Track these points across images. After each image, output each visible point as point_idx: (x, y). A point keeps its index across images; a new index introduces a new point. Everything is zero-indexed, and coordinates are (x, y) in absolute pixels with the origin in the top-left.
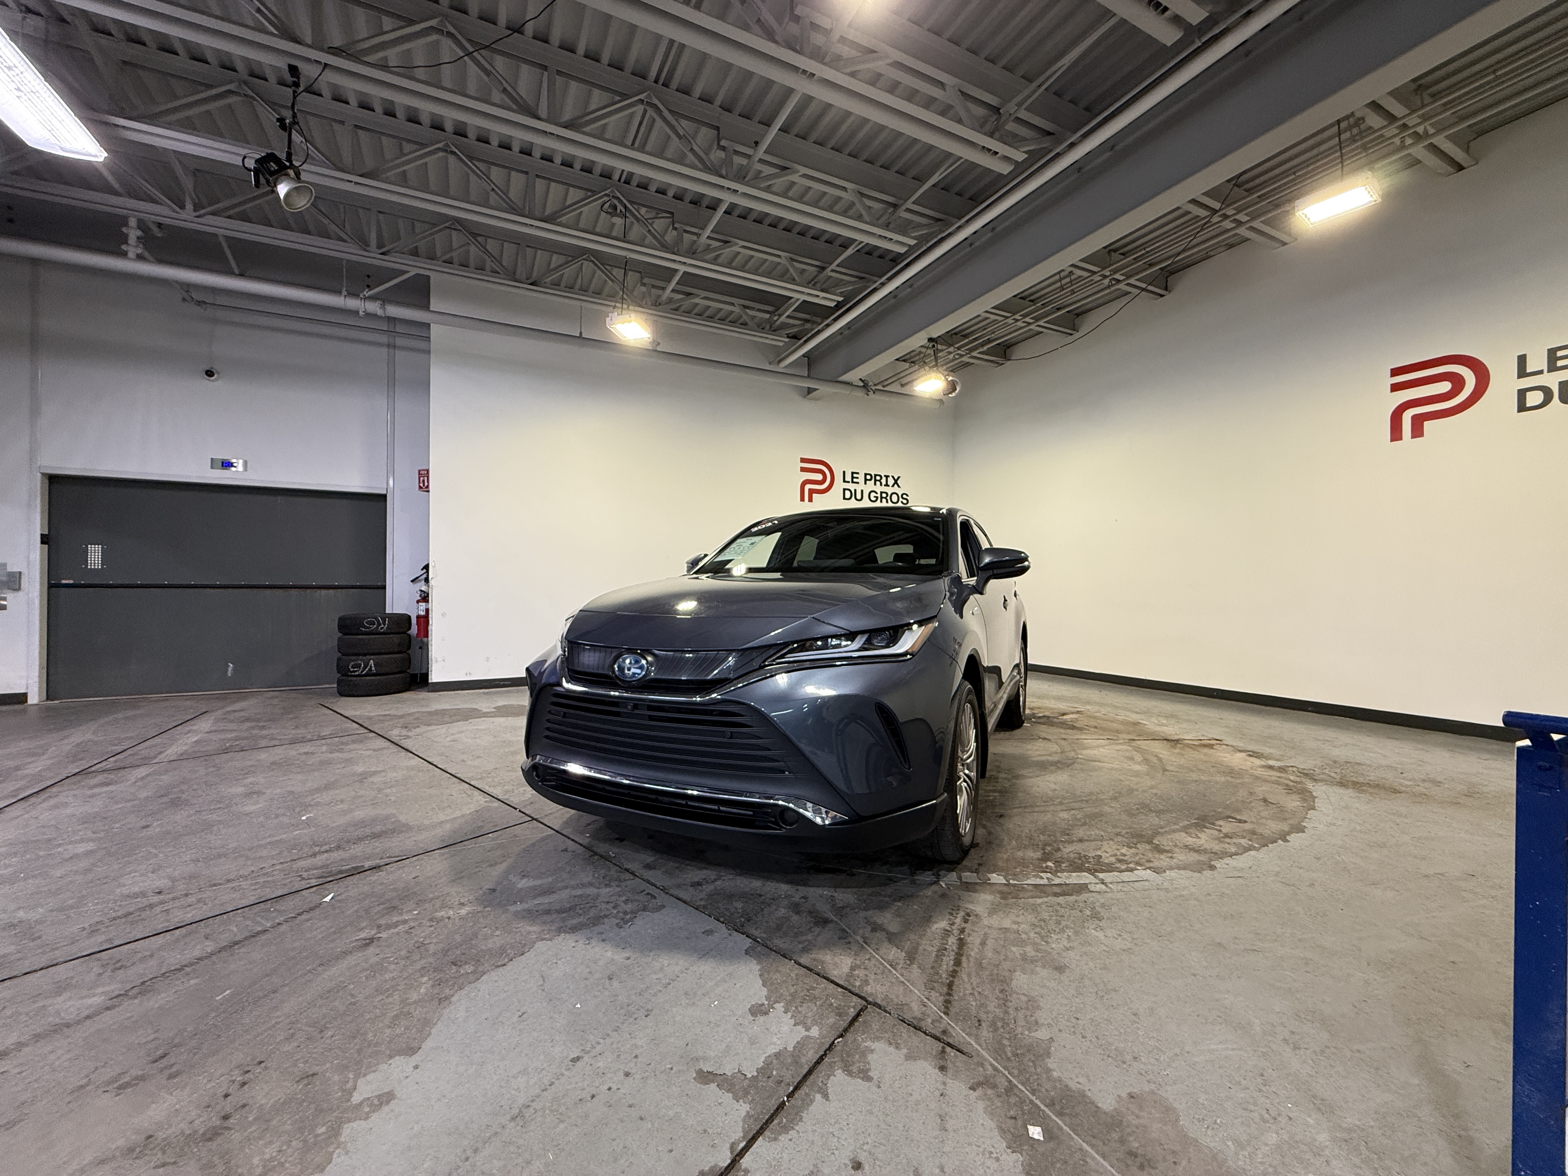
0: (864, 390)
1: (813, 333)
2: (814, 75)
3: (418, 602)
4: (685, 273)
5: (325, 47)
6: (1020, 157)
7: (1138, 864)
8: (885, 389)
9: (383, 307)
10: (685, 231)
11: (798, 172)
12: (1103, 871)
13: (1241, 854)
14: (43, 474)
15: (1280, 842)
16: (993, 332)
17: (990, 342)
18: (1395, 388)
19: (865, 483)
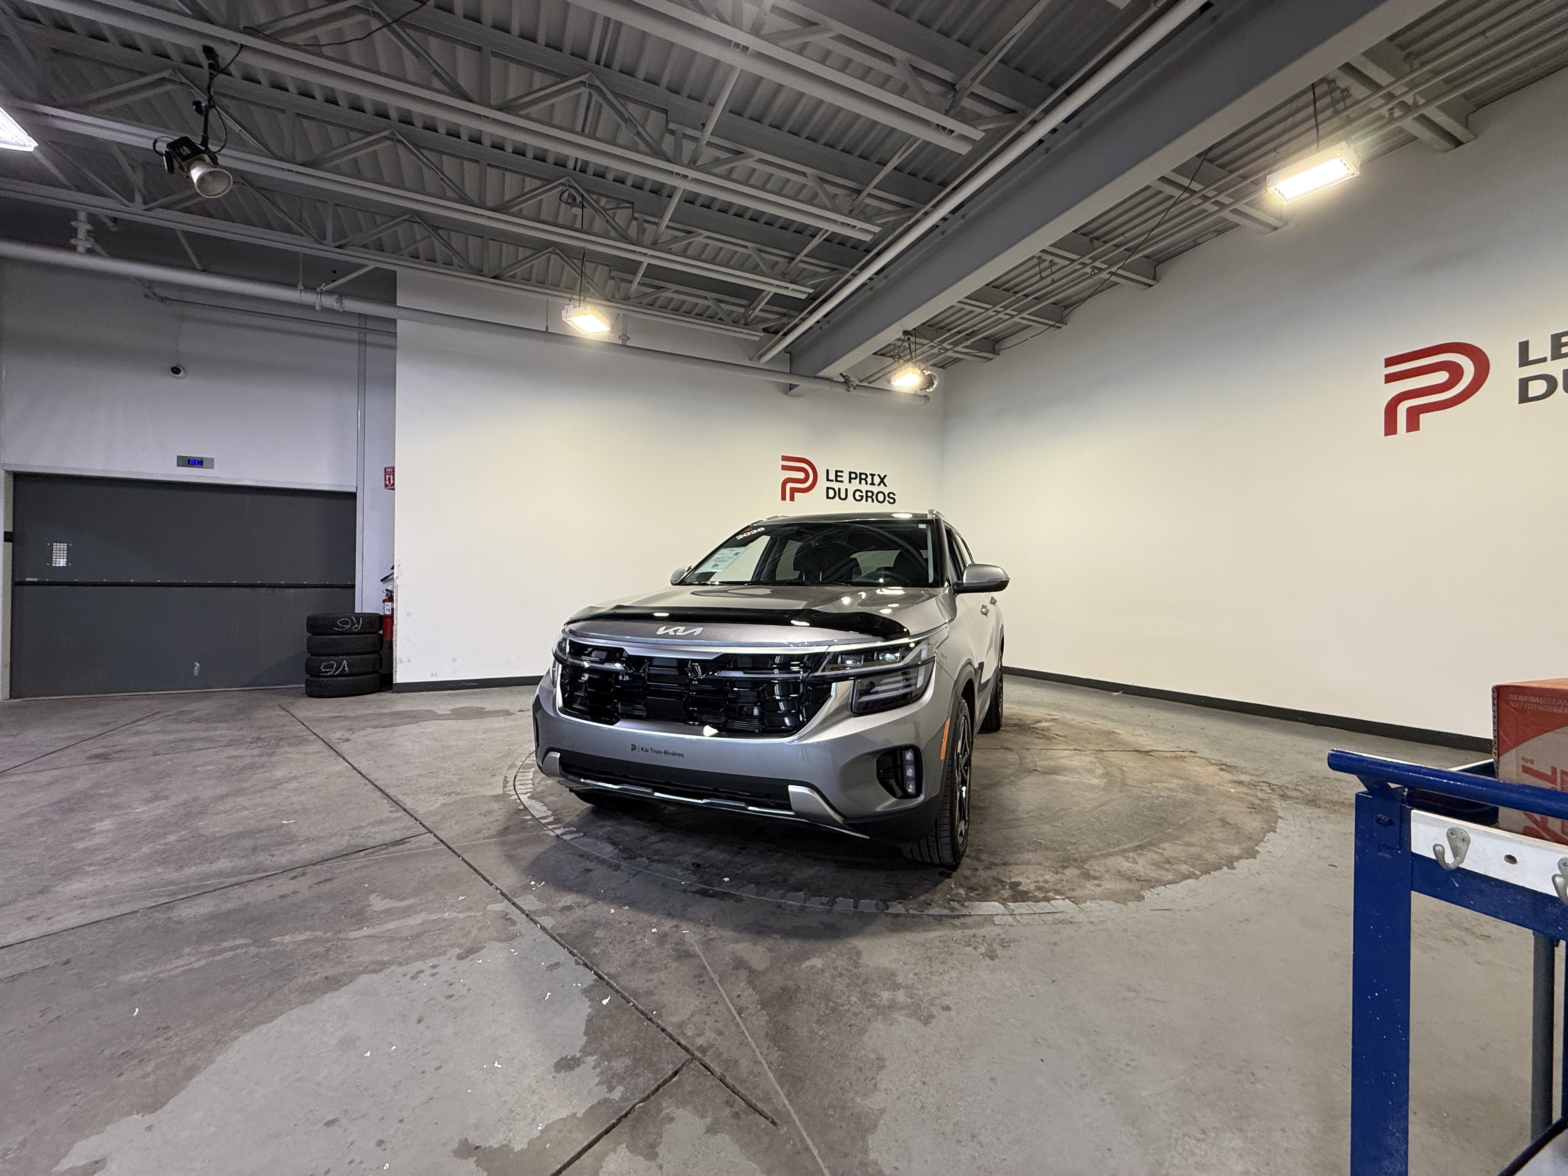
0: (845, 386)
1: (789, 327)
2: (748, 48)
3: (384, 601)
4: (649, 264)
5: (241, 27)
6: (977, 134)
7: (1057, 892)
8: (871, 385)
9: (340, 300)
10: (645, 221)
12: (1016, 901)
13: (1178, 883)
14: (7, 472)
15: (1225, 868)
16: (975, 325)
17: (974, 336)
18: (1390, 378)
19: (850, 482)
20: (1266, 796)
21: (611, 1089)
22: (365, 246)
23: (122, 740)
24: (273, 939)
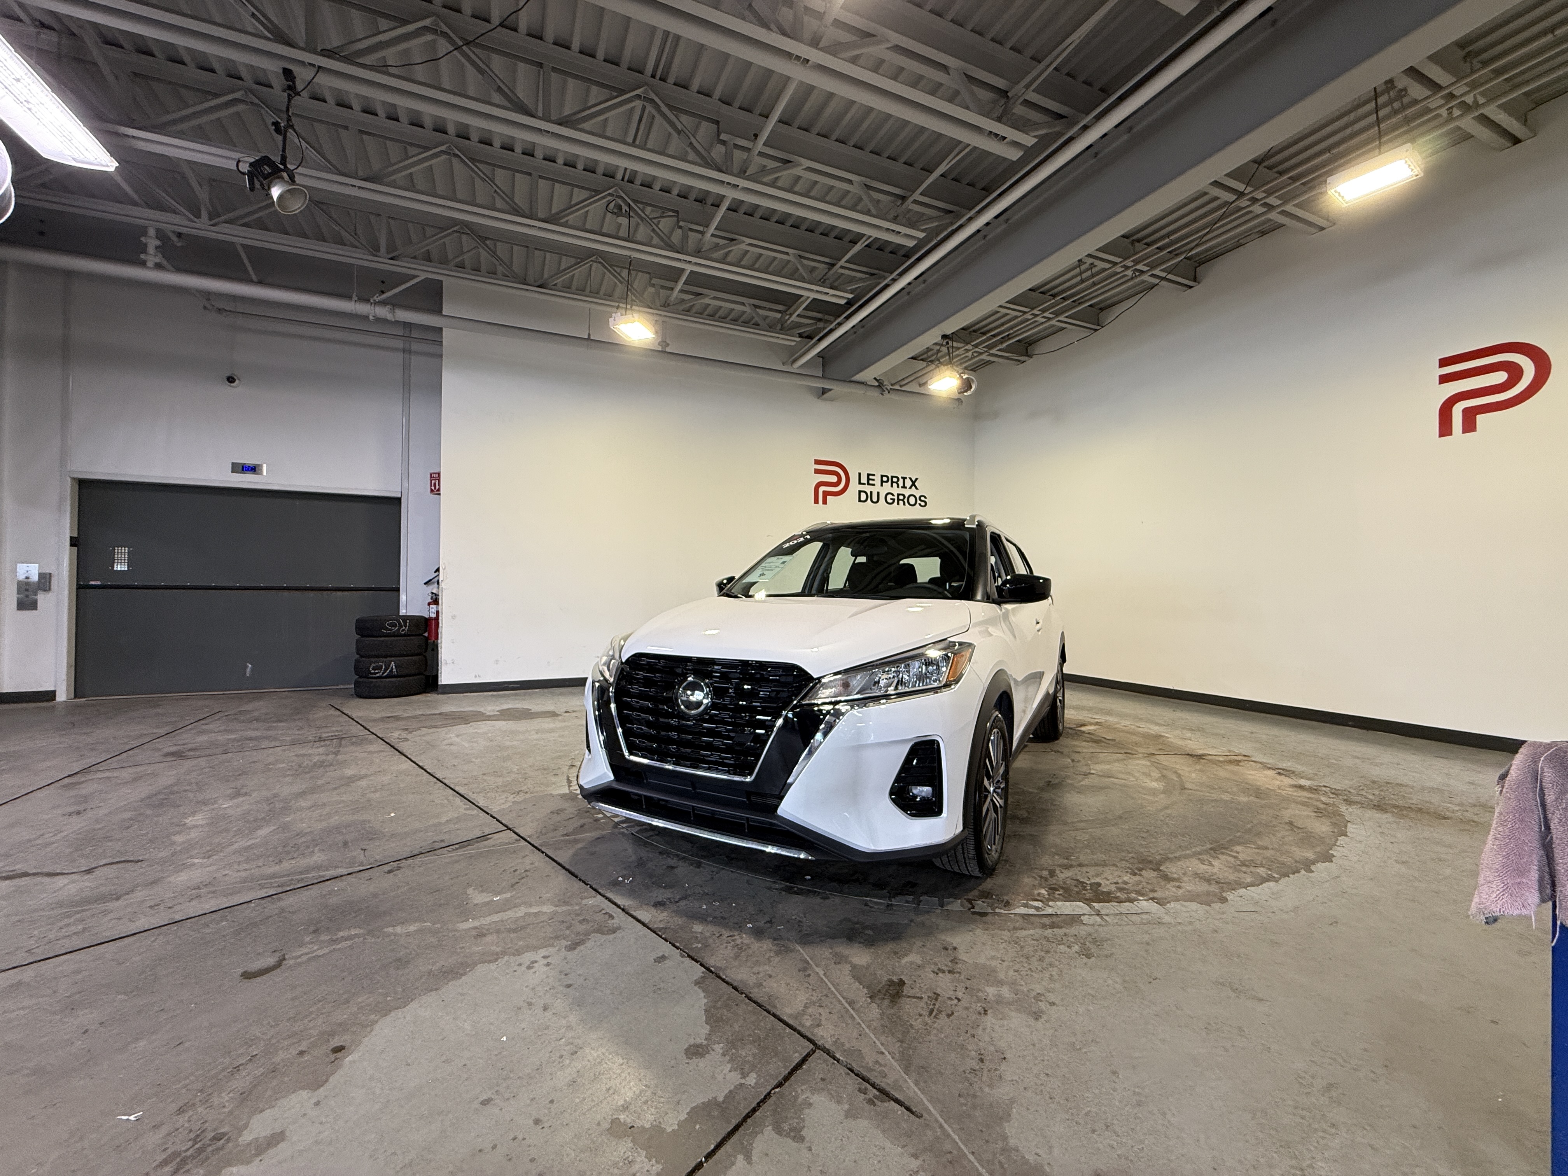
0: (879, 390)
1: (825, 332)
2: (808, 61)
3: (429, 604)
4: (692, 272)
5: (319, 50)
6: (1029, 141)
7: (1139, 893)
8: (901, 388)
9: (392, 310)
10: (691, 230)
11: (801, 165)
12: (1100, 901)
13: (1258, 885)
14: (73, 479)
15: (1303, 872)
16: (1011, 328)
17: (1010, 339)
18: (1444, 379)
19: (882, 485)
20: (1331, 801)
21: (744, 1075)
22: (415, 258)
23: (189, 738)
24: (385, 930)
